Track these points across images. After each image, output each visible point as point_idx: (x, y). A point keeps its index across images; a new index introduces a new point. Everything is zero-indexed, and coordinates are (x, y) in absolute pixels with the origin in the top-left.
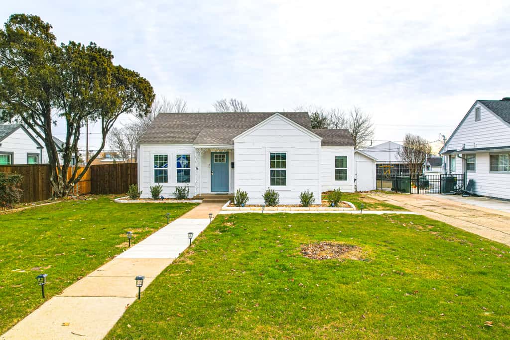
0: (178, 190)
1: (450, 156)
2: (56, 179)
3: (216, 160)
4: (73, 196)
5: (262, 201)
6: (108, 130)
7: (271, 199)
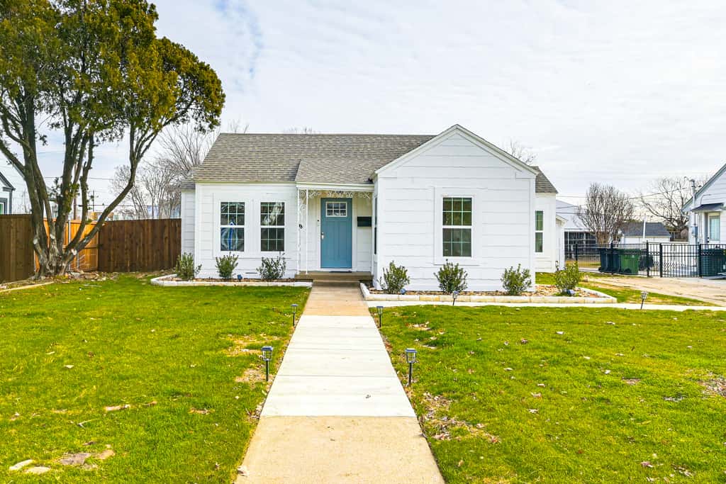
0: (267, 263)
1: (706, 214)
2: (44, 240)
3: (330, 212)
4: (73, 273)
5: (435, 285)
6: (140, 156)
7: (450, 281)
